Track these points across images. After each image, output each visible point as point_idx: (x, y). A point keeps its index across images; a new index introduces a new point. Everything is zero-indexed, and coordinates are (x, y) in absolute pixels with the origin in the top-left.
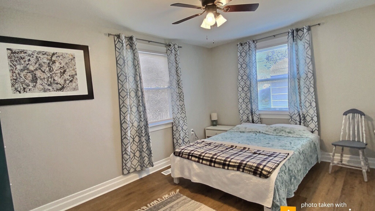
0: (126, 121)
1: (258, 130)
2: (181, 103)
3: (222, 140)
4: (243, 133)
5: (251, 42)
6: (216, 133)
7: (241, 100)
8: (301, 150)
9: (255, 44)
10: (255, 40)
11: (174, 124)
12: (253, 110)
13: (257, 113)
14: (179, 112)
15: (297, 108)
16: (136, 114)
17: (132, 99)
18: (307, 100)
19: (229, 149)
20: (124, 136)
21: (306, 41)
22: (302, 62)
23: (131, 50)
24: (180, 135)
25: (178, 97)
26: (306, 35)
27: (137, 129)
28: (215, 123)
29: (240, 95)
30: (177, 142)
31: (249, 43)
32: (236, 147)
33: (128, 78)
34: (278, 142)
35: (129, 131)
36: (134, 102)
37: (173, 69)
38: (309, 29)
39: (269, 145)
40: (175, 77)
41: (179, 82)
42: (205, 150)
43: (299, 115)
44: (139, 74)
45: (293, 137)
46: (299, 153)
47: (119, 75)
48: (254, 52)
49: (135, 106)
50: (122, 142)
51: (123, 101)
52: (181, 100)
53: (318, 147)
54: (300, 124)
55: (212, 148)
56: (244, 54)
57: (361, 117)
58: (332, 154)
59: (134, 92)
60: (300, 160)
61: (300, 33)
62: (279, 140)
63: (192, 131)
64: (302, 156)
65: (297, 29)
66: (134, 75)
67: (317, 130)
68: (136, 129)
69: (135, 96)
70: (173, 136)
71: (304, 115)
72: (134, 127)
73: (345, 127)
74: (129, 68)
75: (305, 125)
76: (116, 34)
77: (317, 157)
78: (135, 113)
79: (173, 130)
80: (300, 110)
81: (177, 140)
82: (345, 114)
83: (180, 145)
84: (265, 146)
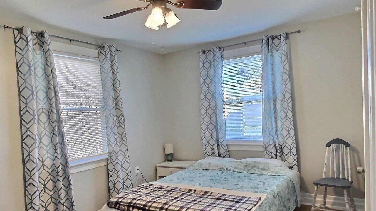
0: (31, 158)
1: (225, 167)
2: (121, 130)
3: (179, 181)
4: (207, 171)
5: (217, 50)
6: (172, 172)
7: (204, 127)
8: (276, 192)
9: (222, 52)
10: (222, 48)
11: (109, 161)
12: (220, 140)
13: (225, 143)
14: (117, 144)
15: (272, 138)
16: (48, 148)
17: (43, 125)
18: (285, 127)
19: (186, 195)
20: (29, 182)
21: (284, 52)
22: (278, 79)
23: (41, 52)
24: (118, 176)
25: (115, 121)
26: (283, 44)
27: (51, 170)
28: (170, 158)
29: (203, 119)
30: (114, 187)
31: (214, 51)
32: (195, 191)
33: (37, 93)
34: (249, 182)
35: (37, 174)
36: (45, 130)
37: (108, 81)
38: (287, 37)
39: (238, 186)
40: (111, 93)
41: (117, 100)
42: (153, 198)
43: (275, 146)
44: (54, 88)
45: (267, 175)
46: (274, 196)
47: (21, 89)
48: (220, 64)
49: (47, 136)
50: (25, 190)
51: (28, 129)
52: (120, 126)
53: (298, 187)
54: (276, 158)
55: (162, 194)
56: (207, 65)
57: (346, 149)
58: (314, 194)
59: (45, 114)
60: (274, 205)
61: (276, 41)
62: (251, 179)
63: (138, 170)
64: (277, 201)
65: (273, 36)
66: (46, 89)
67: (296, 165)
68: (48, 170)
69: (48, 120)
70: (108, 178)
71: (281, 146)
72: (45, 168)
73: (328, 162)
74: (37, 78)
75: (282, 160)
76: (16, 28)
77: (296, 199)
78: (47, 146)
79: (108, 170)
80: (276, 140)
81: (114, 185)
82: (329, 145)
83: (119, 190)
84: (232, 188)
